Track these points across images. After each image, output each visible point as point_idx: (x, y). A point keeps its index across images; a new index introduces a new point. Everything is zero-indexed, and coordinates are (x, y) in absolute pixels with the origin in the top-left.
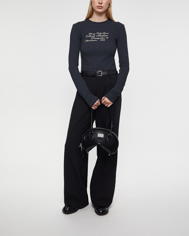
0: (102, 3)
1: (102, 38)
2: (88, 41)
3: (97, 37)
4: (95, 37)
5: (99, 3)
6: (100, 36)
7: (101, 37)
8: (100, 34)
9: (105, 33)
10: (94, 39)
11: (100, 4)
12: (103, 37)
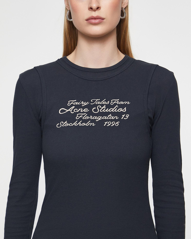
0: (98, 8)
1: (110, 117)
2: (66, 124)
3: (94, 115)
4: (90, 114)
5: (91, 9)
6: (104, 109)
7: (107, 114)
8: (102, 105)
9: (117, 101)
10: (86, 121)
11: (95, 11)
12: (114, 114)
